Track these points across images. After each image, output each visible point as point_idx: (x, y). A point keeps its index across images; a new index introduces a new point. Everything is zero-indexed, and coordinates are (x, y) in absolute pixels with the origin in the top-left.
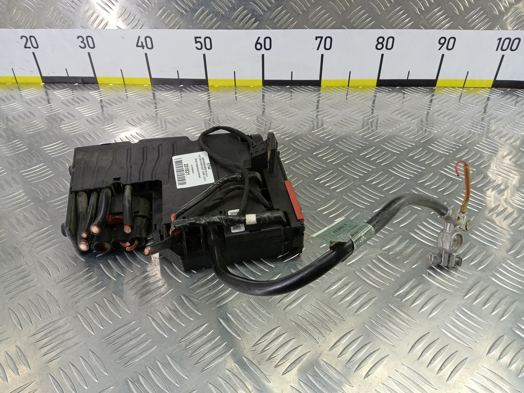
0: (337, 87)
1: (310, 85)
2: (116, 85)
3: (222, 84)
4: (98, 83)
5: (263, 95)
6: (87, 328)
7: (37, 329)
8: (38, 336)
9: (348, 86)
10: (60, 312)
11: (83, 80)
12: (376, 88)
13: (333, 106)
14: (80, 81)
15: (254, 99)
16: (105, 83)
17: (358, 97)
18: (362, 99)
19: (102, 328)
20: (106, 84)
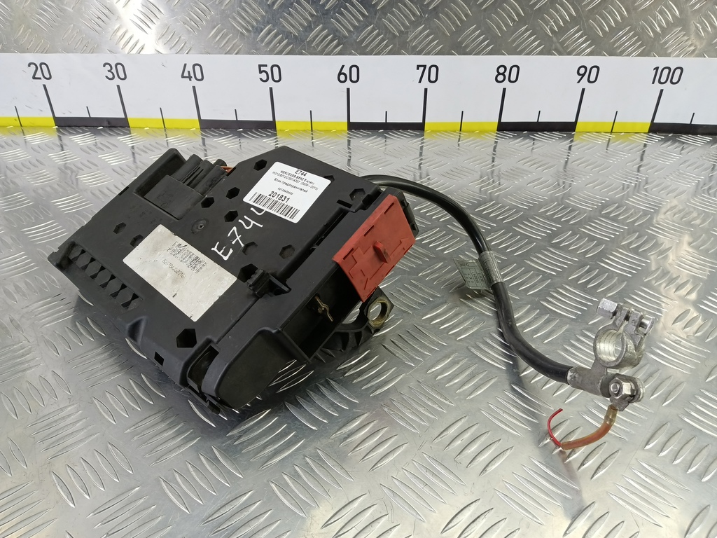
0: (446, 132)
1: (410, 129)
2: (153, 129)
3: (295, 127)
4: (129, 127)
5: (349, 141)
6: (106, 417)
7: (38, 418)
8: (39, 426)
9: (461, 130)
10: (70, 397)
11: (109, 123)
12: (497, 133)
13: (440, 153)
14: (106, 124)
15: (336, 145)
16: (138, 126)
17: (473, 144)
18: (478, 146)
19: (127, 416)
20: (140, 128)
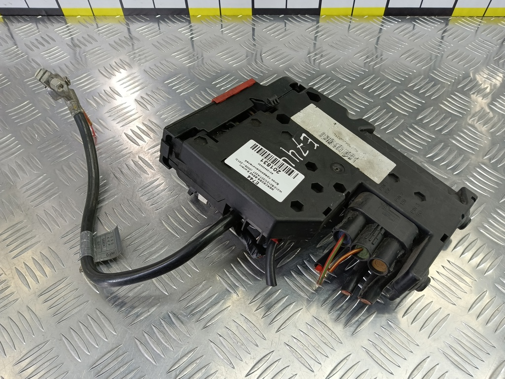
0: (339, 16)
1: (308, 14)
2: (84, 17)
3: (205, 13)
4: (64, 15)
5: (253, 29)
6: (74, 355)
7: (22, 356)
8: (24, 364)
9: (352, 15)
10: (44, 334)
11: (46, 12)
12: (383, 19)
13: (333, 45)
14: (44, 13)
15: (242, 35)
16: (71, 14)
17: (363, 32)
18: (367, 35)
19: (89, 354)
20: (73, 16)
